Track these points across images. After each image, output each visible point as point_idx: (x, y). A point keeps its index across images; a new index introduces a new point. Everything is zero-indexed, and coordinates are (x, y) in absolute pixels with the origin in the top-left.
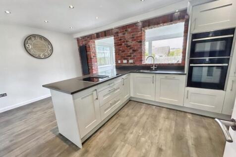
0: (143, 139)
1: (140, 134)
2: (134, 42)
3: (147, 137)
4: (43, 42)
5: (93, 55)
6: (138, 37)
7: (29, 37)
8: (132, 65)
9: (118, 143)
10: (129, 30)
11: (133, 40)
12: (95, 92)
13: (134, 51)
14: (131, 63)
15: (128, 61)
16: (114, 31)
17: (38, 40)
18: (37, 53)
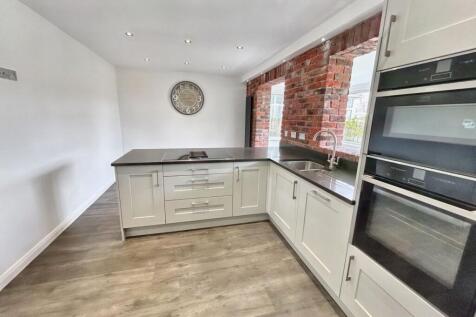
0: (177, 285)
1: (186, 277)
2: (311, 92)
3: (183, 288)
4: (193, 91)
5: (263, 114)
6: (319, 79)
7: (177, 86)
8: (303, 145)
9: (150, 264)
10: (308, 62)
11: (310, 88)
12: (155, 175)
13: (310, 113)
14: (302, 141)
15: (297, 135)
16: (287, 67)
17: (187, 88)
18: (182, 106)
